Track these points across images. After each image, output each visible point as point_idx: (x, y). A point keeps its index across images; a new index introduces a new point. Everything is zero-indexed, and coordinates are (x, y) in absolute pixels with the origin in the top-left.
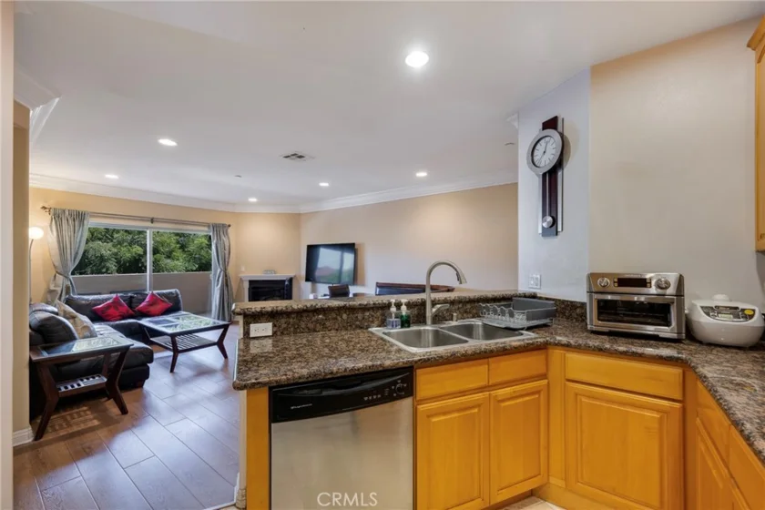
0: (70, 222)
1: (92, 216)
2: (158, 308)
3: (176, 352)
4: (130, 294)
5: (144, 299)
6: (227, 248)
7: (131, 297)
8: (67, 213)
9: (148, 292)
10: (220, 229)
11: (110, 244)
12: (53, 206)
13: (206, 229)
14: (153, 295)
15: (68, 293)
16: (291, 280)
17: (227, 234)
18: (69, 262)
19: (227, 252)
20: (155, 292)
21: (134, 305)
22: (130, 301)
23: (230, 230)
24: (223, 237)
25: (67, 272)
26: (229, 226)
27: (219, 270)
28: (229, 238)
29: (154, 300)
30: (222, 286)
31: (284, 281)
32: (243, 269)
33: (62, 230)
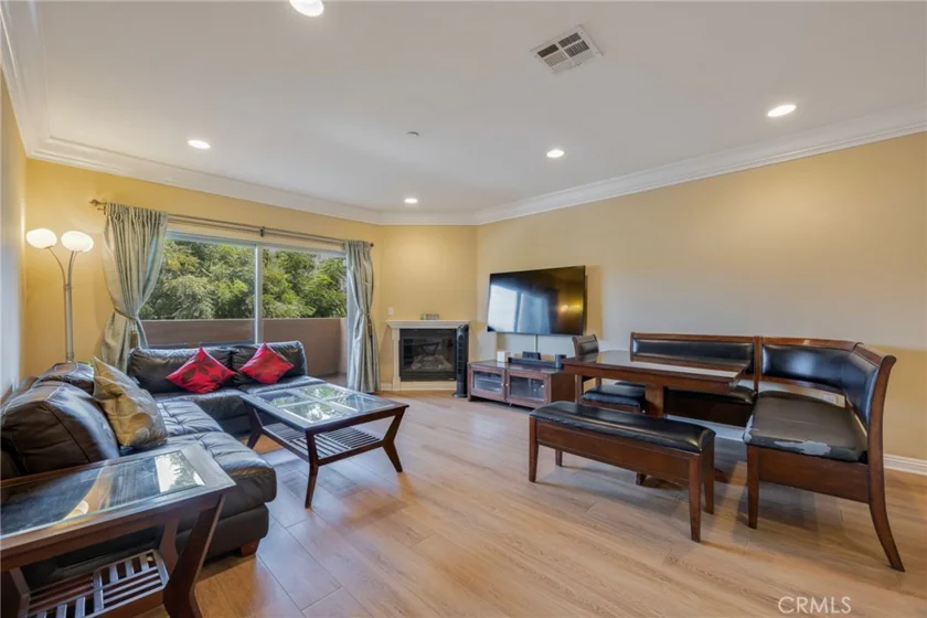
0: (138, 228)
1: (170, 221)
2: (274, 370)
3: (315, 461)
4: (229, 349)
5: (251, 357)
6: (369, 279)
7: (232, 353)
8: (132, 212)
9: (258, 345)
10: (359, 249)
11: (205, 279)
12: (108, 201)
13: (339, 249)
14: (265, 348)
15: (133, 343)
16: (466, 329)
17: (369, 258)
18: (135, 294)
19: (369, 285)
20: (269, 344)
21: (235, 366)
22: (230, 359)
23: (374, 252)
24: (364, 262)
25: (133, 311)
26: (372, 245)
27: (358, 313)
28: (371, 264)
29: (268, 356)
30: (364, 336)
31: (455, 331)
32: (391, 311)
33: (123, 241)
